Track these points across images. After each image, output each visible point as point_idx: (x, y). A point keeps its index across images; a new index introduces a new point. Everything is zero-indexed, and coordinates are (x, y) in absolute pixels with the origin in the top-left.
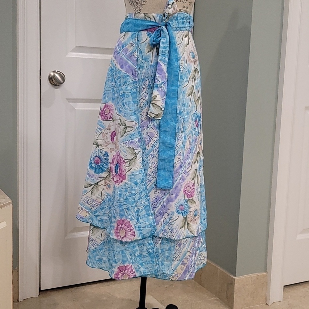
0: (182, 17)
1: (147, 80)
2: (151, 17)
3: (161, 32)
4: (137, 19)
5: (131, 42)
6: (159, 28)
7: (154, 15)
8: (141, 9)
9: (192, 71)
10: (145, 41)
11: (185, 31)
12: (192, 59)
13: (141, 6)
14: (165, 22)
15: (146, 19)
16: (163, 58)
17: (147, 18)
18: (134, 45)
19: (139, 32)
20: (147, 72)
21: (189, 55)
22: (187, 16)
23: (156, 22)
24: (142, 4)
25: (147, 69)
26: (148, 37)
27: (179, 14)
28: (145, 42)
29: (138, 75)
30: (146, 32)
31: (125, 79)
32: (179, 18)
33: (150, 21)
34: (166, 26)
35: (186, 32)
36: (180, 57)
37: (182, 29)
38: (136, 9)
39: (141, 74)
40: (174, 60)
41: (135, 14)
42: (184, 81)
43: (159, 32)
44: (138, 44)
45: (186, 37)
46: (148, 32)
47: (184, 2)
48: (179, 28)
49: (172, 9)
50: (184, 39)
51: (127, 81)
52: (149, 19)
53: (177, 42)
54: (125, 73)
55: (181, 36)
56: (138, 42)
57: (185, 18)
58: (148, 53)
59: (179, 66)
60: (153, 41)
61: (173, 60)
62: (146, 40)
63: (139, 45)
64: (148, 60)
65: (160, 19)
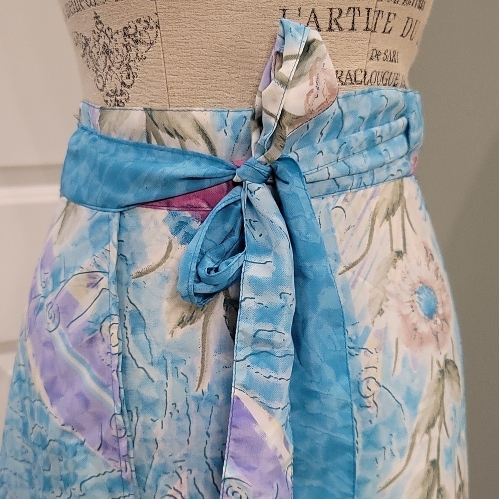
0: (366, 113)
1: (184, 475)
2: (187, 128)
3: (247, 216)
4: (114, 136)
5: (87, 263)
6: (236, 192)
7: (205, 117)
8: (128, 82)
9: (425, 392)
10: (159, 265)
11: (381, 186)
12: (425, 328)
13: (129, 67)
14: (262, 158)
15: (160, 141)
16: (261, 373)
17: (165, 136)
18: (104, 283)
19: (126, 215)
20: (180, 431)
21: (407, 310)
22: (390, 103)
23: (213, 159)
24: (133, 55)
25: (179, 419)
26: (176, 240)
27: (347, 97)
28: (160, 270)
29: (131, 445)
30: (162, 214)
31: (65, 464)
32: (348, 123)
33: (183, 154)
34: (272, 180)
35: (387, 191)
36: (360, 333)
37: (367, 179)
38: (104, 85)
39: (145, 440)
40: (328, 372)
41: (102, 109)
42: (388, 456)
43: (232, 218)
44: (125, 277)
45: (388, 215)
46: (174, 215)
47: (374, 31)
48: (350, 174)
49: (304, 86)
50: (382, 230)
51: (76, 476)
52: (173, 143)
53: (342, 257)
54: (64, 433)
55: (360, 219)
56: (124, 267)
57: (380, 117)
58: (179, 331)
59: (358, 384)
60: (199, 279)
61: (318, 369)
62: (166, 257)
63: (127, 284)
64: (181, 370)
65: (237, 139)
